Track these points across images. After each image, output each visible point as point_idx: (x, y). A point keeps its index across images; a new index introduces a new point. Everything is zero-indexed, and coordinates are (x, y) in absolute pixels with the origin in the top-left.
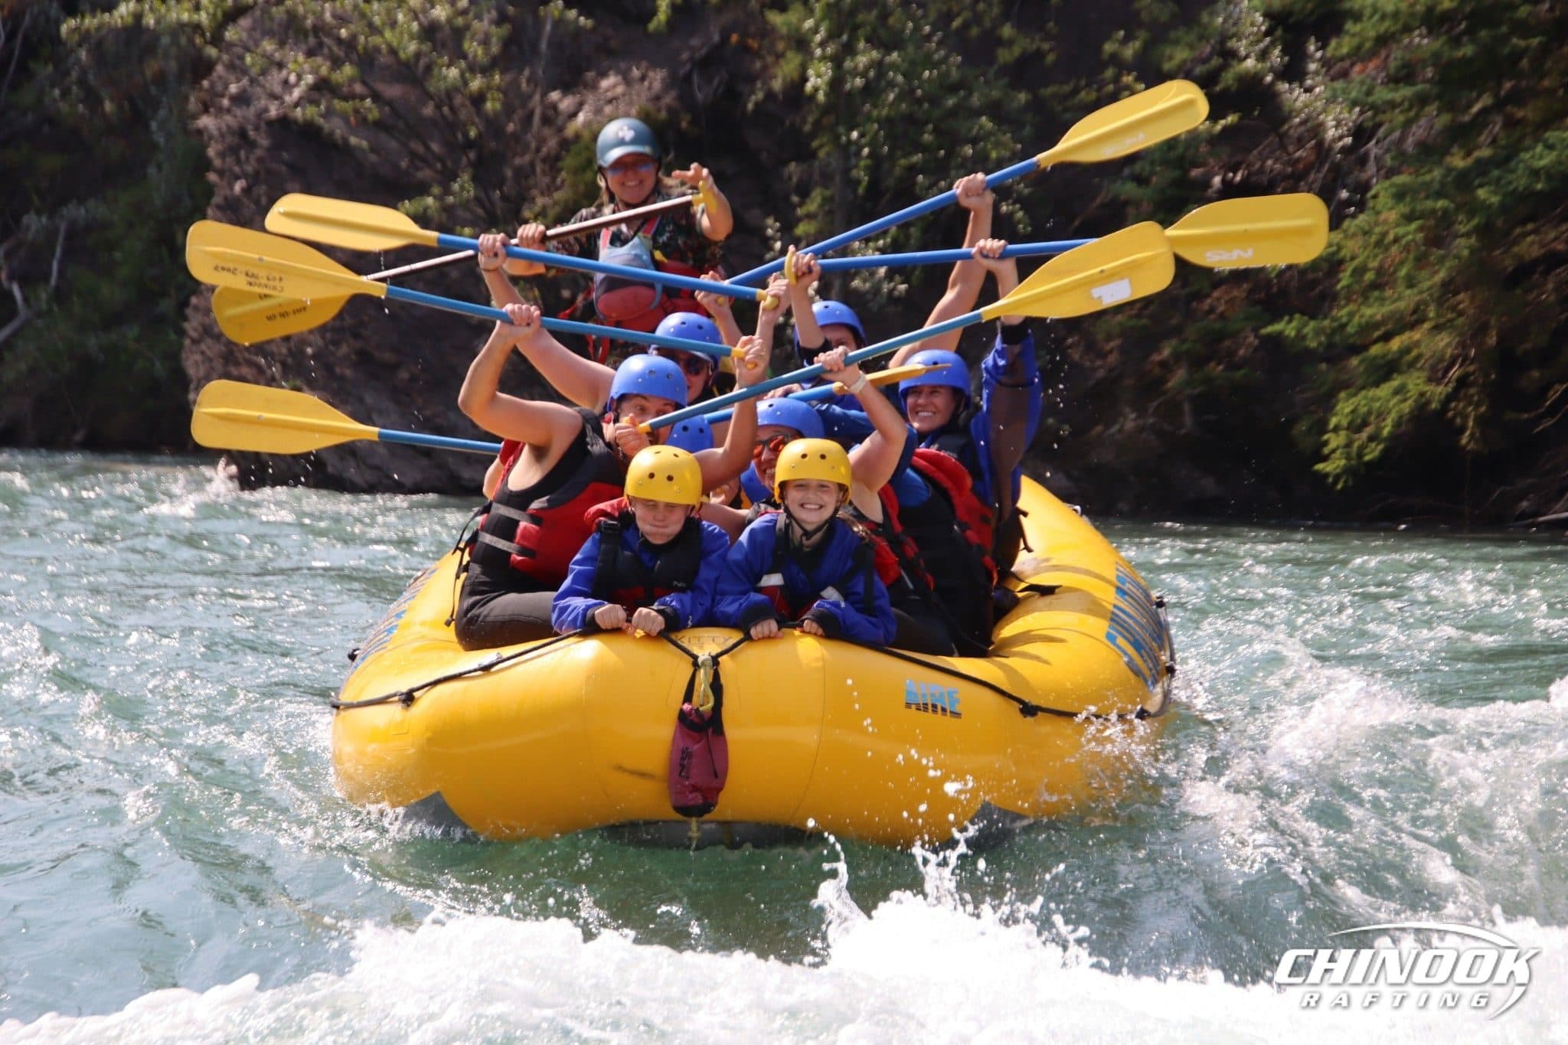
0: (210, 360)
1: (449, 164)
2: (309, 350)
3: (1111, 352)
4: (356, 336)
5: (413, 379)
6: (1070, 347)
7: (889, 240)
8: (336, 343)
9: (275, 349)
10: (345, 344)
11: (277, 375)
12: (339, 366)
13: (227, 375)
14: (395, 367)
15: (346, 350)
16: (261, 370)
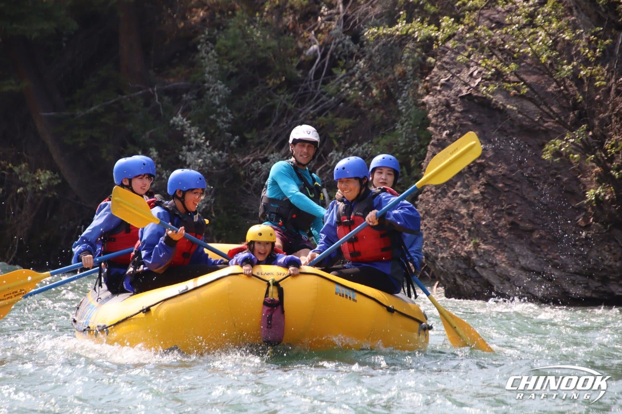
0: (430, 229)
1: (563, 118)
2: (484, 223)
4: (510, 214)
5: (542, 237)
8: (499, 219)
9: (465, 223)
10: (503, 219)
11: (466, 237)
12: (500, 231)
13: (438, 237)
14: (532, 231)
15: (504, 222)
16: (457, 235)
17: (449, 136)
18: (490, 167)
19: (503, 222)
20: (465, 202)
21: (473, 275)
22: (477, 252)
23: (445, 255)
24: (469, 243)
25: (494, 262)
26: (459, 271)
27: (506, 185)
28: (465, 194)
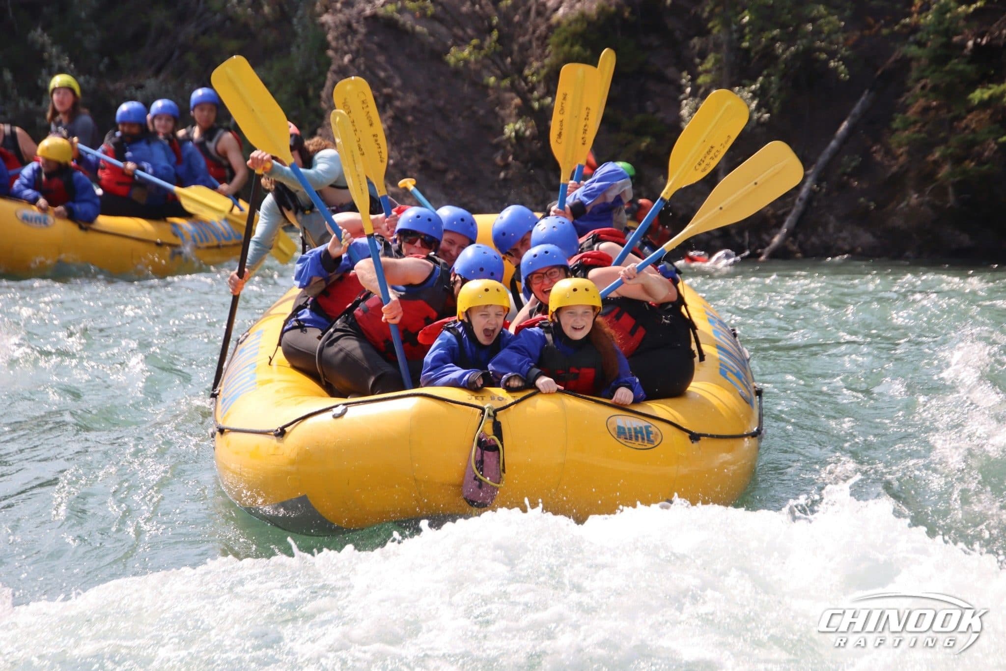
4: (420, 152)
5: (456, 179)
6: (875, 152)
7: (758, 85)
8: (408, 157)
14: (444, 172)
17: (352, 61)
18: (398, 98)
19: (412, 161)
27: (416, 119)
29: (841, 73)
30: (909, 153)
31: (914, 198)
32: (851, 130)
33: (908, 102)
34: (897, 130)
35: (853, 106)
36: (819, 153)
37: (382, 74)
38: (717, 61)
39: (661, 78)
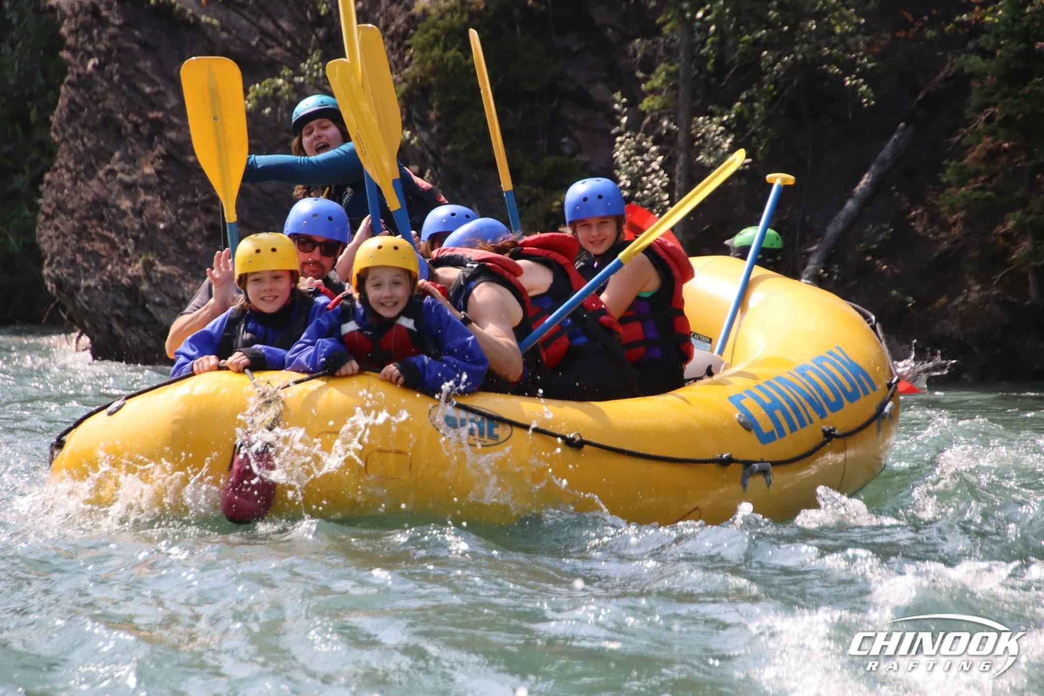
0: (65, 236)
1: (299, 42)
2: (162, 226)
3: (955, 224)
6: (914, 219)
7: (733, 116)
8: (188, 219)
9: (128, 225)
10: (196, 220)
11: (130, 250)
12: (191, 242)
13: (81, 250)
15: (198, 225)
16: (114, 246)
17: (98, 68)
19: (195, 225)
20: (129, 188)
21: (142, 317)
22: (149, 278)
23: (92, 283)
24: (136, 261)
25: (181, 295)
26: (119, 312)
28: (129, 174)
29: (863, 96)
30: (966, 222)
31: (974, 292)
32: (877, 186)
33: (965, 142)
34: (948, 185)
35: (881, 149)
36: (829, 219)
37: (148, 90)
38: (668, 74)
39: (584, 101)
